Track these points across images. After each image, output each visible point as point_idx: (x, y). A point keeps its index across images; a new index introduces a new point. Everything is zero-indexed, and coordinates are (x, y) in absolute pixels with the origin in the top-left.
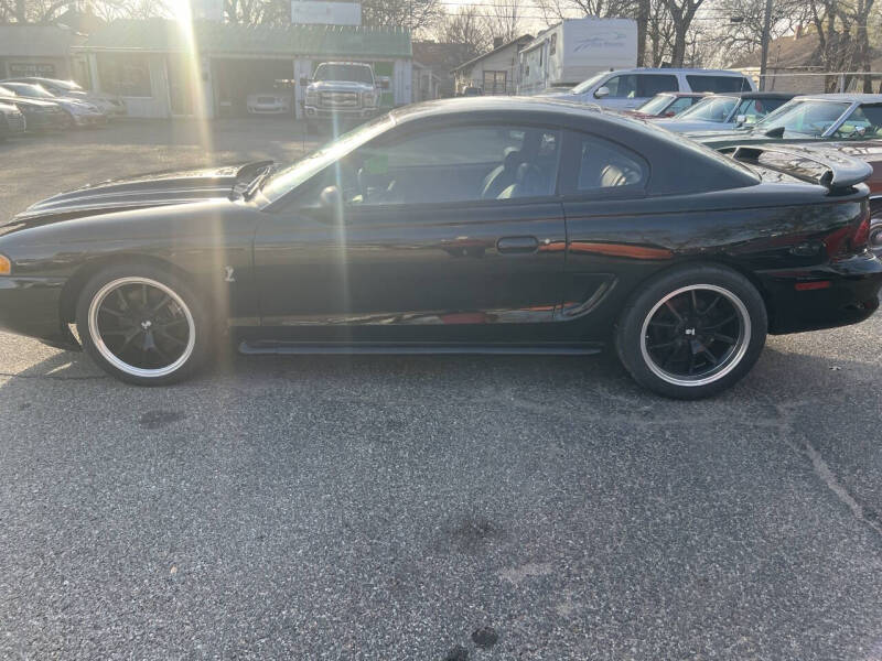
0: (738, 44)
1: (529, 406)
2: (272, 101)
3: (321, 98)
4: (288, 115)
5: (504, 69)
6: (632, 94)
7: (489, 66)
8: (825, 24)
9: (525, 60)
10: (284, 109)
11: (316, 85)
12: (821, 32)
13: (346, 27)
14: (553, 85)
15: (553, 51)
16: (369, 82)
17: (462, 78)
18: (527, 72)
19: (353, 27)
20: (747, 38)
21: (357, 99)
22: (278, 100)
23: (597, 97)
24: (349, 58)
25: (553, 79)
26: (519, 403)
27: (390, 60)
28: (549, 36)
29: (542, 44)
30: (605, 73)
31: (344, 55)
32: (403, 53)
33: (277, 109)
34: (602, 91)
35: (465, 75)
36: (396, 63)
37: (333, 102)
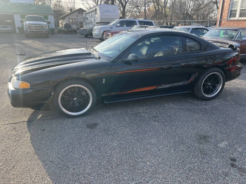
0: (133, 12)
1: (178, 107)
2: (7, 27)
3: (30, 27)
4: (14, 32)
5: (75, 18)
6: (125, 26)
7: (70, 17)
8: (157, 8)
9: (86, 16)
10: (11, 30)
11: (27, 22)
12: (156, 10)
13: (29, 4)
14: (97, 23)
15: (96, 13)
16: (45, 22)
17: (62, 20)
18: (87, 19)
19: (32, 4)
20: (135, 11)
21: (42, 27)
22: (9, 27)
23: (117, 27)
24: (36, 14)
25: (96, 21)
26: (176, 107)
27: (47, 15)
28: (94, 9)
29: (92, 11)
30: (118, 20)
31: (32, 13)
32: (51, 13)
33: (9, 30)
34: (118, 25)
35: (63, 19)
36: (49, 16)
37: (34, 28)
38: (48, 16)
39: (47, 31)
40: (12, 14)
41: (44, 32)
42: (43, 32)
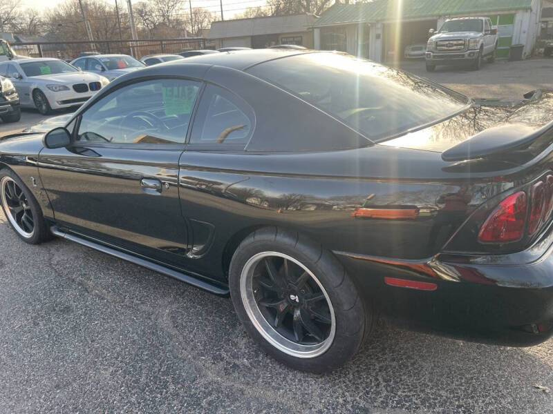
2: (420, 49)
11: (436, 36)
16: (480, 31)
27: (513, 12)
32: (524, 6)
36: (517, 15)
37: (446, 48)
38: (515, 14)
39: (474, 53)
40: (435, 18)
41: (466, 55)
42: (463, 56)
